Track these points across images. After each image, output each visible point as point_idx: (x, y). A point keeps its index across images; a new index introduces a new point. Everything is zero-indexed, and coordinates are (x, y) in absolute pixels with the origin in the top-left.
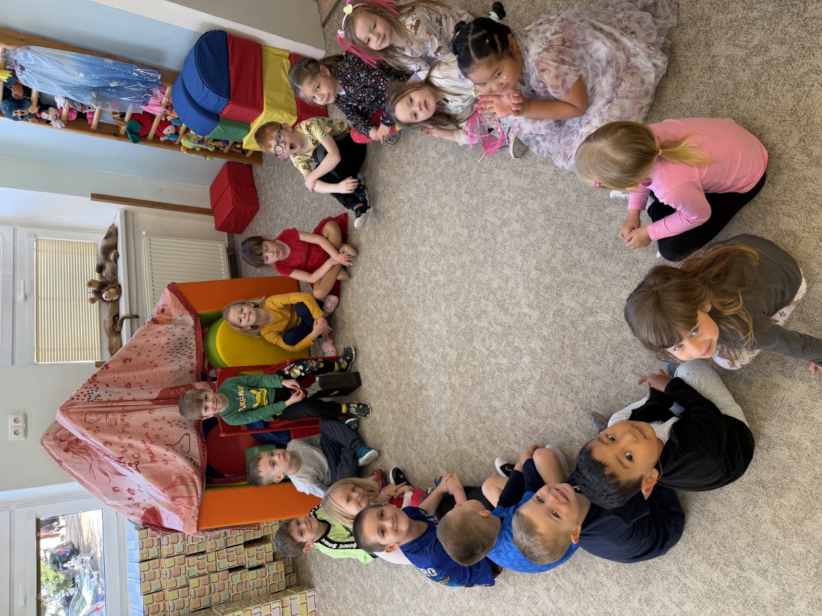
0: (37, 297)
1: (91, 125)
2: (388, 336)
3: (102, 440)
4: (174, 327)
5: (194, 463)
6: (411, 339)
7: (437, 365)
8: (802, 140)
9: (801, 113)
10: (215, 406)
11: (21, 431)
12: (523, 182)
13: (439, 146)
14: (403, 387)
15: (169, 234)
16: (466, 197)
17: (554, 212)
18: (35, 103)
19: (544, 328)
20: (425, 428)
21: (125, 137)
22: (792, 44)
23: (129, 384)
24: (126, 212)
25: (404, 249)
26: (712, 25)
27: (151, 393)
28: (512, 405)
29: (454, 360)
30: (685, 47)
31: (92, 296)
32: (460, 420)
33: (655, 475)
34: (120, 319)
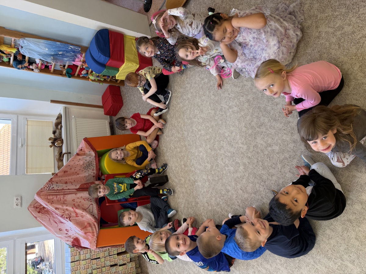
0: (27, 145)
1: (51, 71)
2: (180, 159)
3: (54, 207)
4: (86, 157)
5: (95, 217)
6: (190, 160)
7: (202, 171)
8: (360, 66)
9: (359, 55)
10: (104, 191)
11: (19, 204)
12: (238, 89)
13: (201, 75)
14: (187, 181)
15: (84, 117)
16: (213, 97)
17: (252, 102)
18: (27, 62)
19: (249, 153)
20: (197, 200)
21: (65, 75)
22: (354, 25)
23: (66, 182)
24: (65, 108)
25: (186, 120)
26: (318, 19)
27: (76, 186)
28: (236, 188)
29: (209, 169)
30: (307, 28)
31: (51, 144)
32: (213, 196)
33: (306, 209)
34: (63, 154)
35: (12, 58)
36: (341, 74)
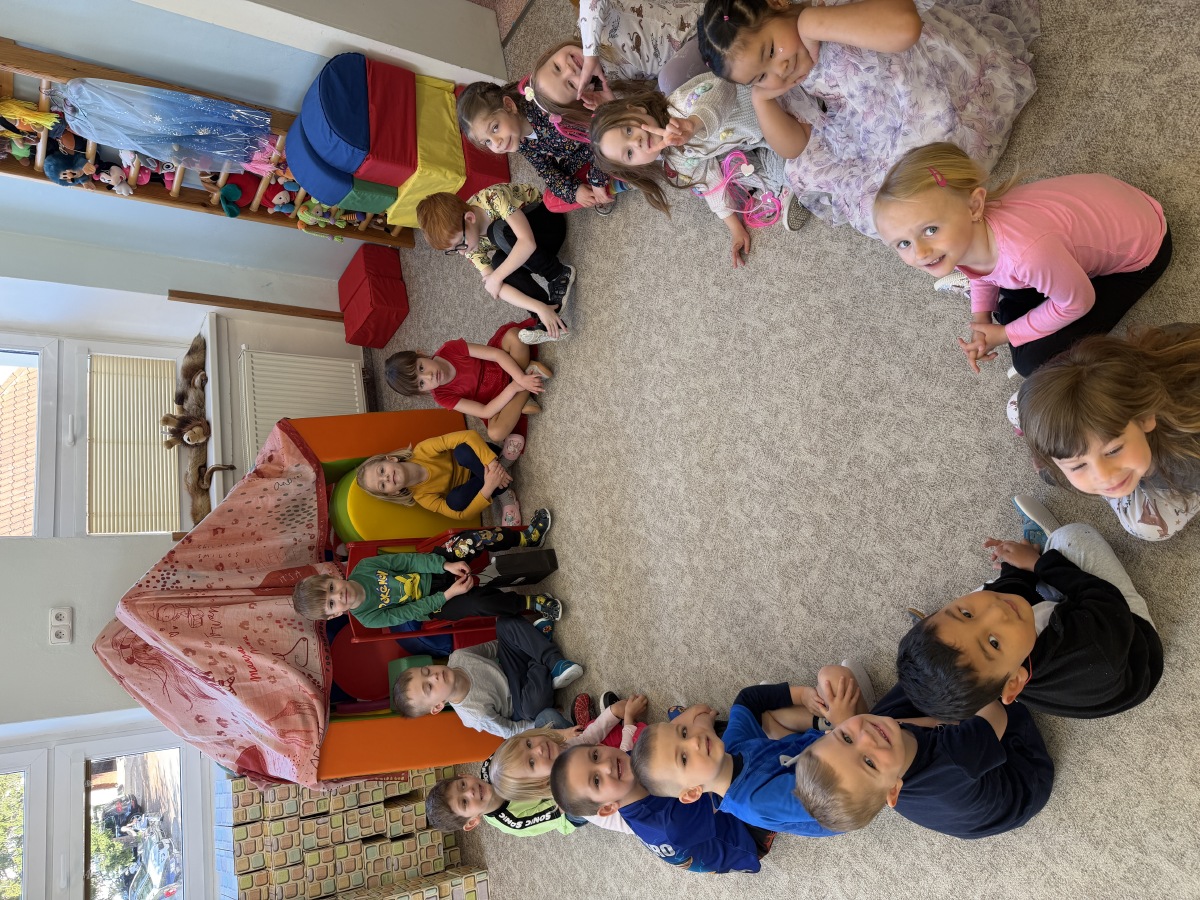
0: (91, 439)
1: (170, 191)
2: (597, 496)
3: (182, 646)
4: (286, 482)
5: (314, 682)
6: (631, 500)
7: (671, 539)
10: (344, 600)
11: (66, 632)
12: (800, 267)
14: (620, 571)
15: (279, 349)
16: (714, 291)
17: (848, 311)
18: (91, 161)
19: (834, 483)
20: (653, 633)
21: (217, 208)
23: (221, 565)
24: (218, 316)
25: (621, 368)
26: (1089, 29)
27: (252, 578)
28: (786, 600)
29: (696, 532)
30: (1048, 62)
31: (169, 438)
32: (706, 621)
33: (1023, 677)
34: (208, 471)
35: (41, 147)
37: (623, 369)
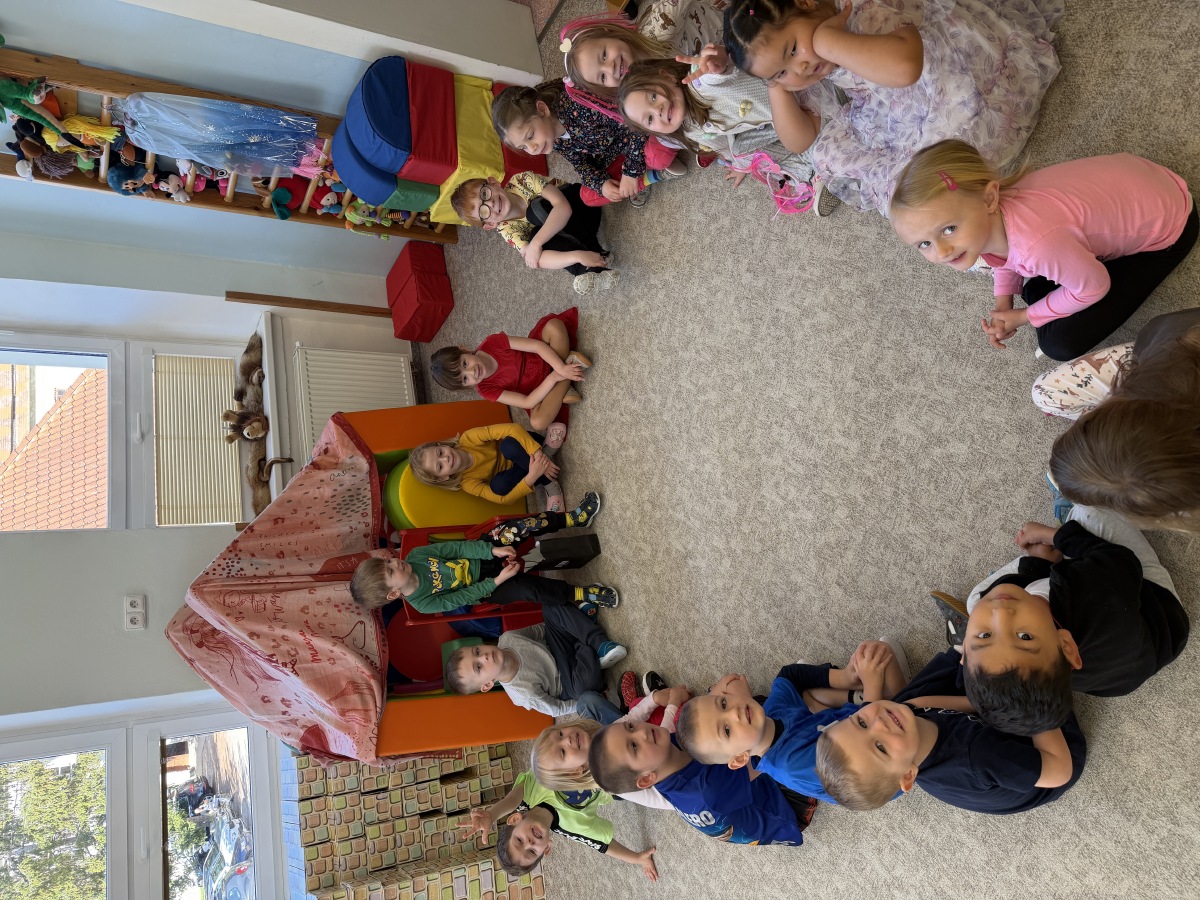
0: (157, 437)
1: (224, 197)
2: (637, 482)
3: (247, 630)
4: (341, 473)
5: (372, 663)
6: (670, 485)
7: (709, 522)
11: (140, 618)
12: (833, 252)
13: (707, 204)
14: (661, 555)
15: (332, 345)
16: (747, 278)
17: (879, 294)
18: (150, 170)
19: (869, 466)
20: (694, 615)
21: (269, 211)
23: (282, 553)
24: (273, 315)
25: (657, 356)
28: (822, 581)
29: (732, 516)
30: (1074, 41)
31: (230, 433)
32: (745, 603)
34: (267, 464)
35: (104, 160)
36: (1189, 195)
37: (660, 357)
